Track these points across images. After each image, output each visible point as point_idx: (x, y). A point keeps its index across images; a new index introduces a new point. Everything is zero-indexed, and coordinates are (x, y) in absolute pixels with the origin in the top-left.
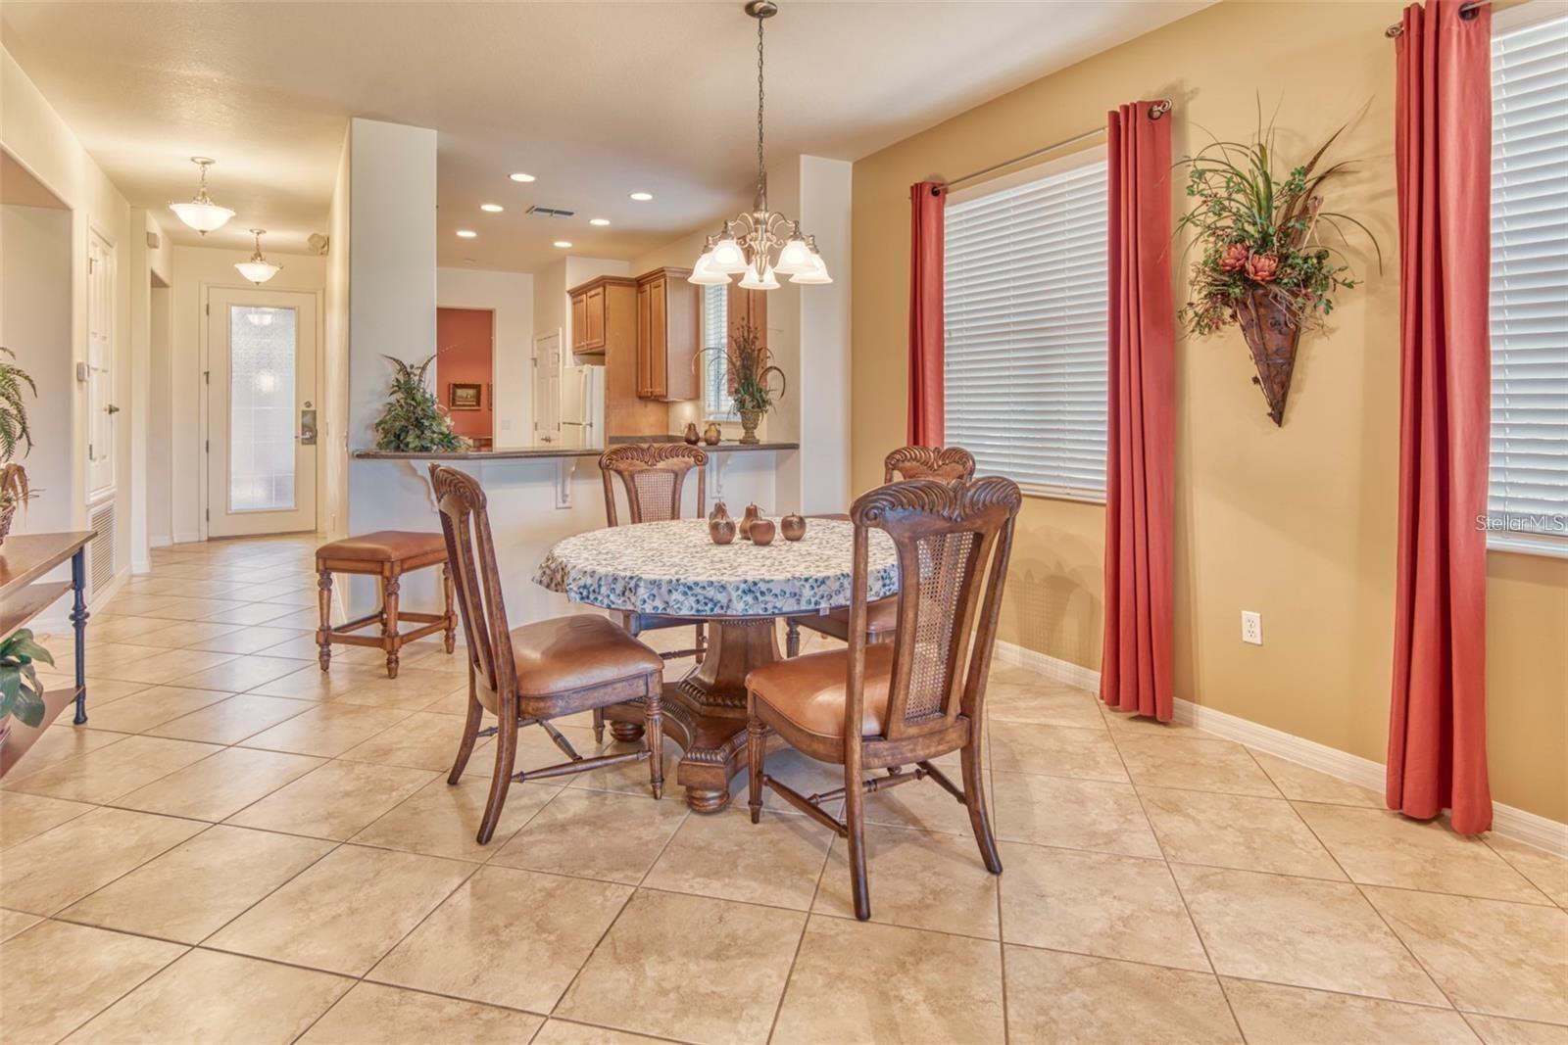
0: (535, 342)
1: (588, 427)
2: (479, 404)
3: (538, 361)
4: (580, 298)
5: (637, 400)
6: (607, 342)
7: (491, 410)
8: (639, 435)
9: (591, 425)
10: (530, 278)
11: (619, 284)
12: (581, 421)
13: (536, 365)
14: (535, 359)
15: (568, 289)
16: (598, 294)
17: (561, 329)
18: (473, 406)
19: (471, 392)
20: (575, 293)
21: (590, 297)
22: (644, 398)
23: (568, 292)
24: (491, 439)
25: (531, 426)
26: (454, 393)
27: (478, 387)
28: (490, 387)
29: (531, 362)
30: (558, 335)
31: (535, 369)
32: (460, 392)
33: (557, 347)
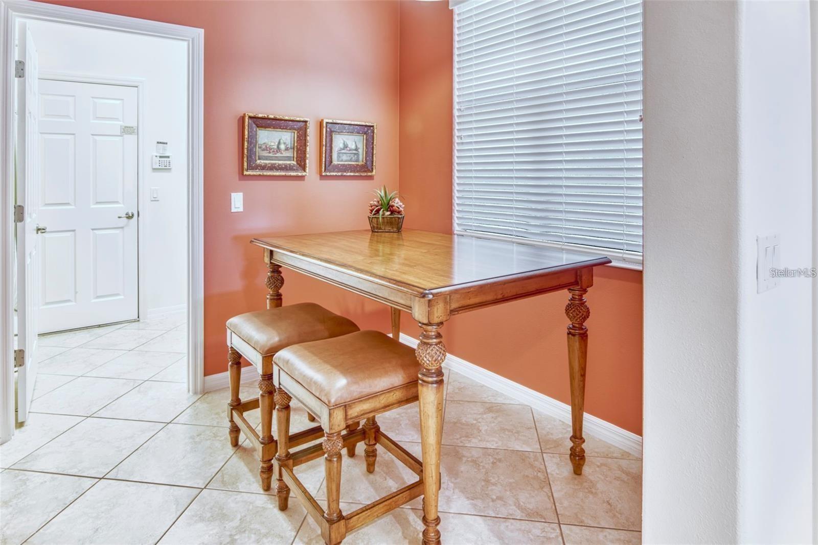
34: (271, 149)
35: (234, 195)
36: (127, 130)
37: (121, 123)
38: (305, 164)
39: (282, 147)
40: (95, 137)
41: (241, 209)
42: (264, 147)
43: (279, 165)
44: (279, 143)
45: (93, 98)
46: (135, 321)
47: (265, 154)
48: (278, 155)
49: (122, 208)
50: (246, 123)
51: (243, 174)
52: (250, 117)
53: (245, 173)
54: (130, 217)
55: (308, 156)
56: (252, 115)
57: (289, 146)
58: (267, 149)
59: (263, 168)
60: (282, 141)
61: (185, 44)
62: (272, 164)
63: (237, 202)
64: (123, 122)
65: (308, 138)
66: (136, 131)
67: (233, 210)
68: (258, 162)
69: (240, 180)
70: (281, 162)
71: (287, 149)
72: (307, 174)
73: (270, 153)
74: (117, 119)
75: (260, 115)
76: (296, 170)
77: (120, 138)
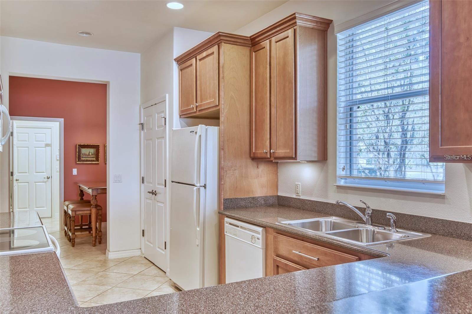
0: (142, 110)
1: (202, 189)
2: (97, 160)
3: (145, 126)
4: (188, 63)
5: (249, 161)
6: (222, 102)
7: (106, 164)
8: (251, 196)
9: (205, 186)
10: (137, 57)
11: (235, 43)
12: (195, 182)
13: (143, 129)
14: (142, 124)
15: (175, 57)
16: (213, 53)
17: (167, 95)
18: (93, 161)
19: (92, 151)
20: (182, 60)
21: (200, 60)
22: (256, 159)
23: (175, 60)
24: (106, 189)
25: (138, 180)
26: (80, 152)
27: (97, 147)
28: (105, 147)
29: (139, 127)
30: (165, 101)
31: (142, 132)
32: (84, 151)
33: (164, 112)
34: (86, 155)
35: (73, 169)
36: (47, 145)
37: (45, 143)
38: (99, 159)
39: (90, 154)
40: (36, 148)
41: (76, 174)
42: (84, 154)
43: (89, 160)
44: (89, 153)
45: (35, 133)
46: (50, 218)
47: (84, 156)
48: (89, 156)
49: (45, 175)
50: (77, 147)
51: (76, 162)
52: (79, 145)
53: (77, 162)
54: (48, 178)
55: (99, 157)
56: (79, 144)
57: (93, 153)
58: (85, 155)
59: (84, 161)
60: (90, 152)
61: (58, 123)
62: (87, 160)
63: (75, 172)
64: (46, 142)
65: (100, 151)
66: (50, 145)
67: (74, 174)
68: (82, 159)
69: (76, 165)
70: (90, 159)
71: (92, 155)
72: (99, 163)
73: (86, 156)
74: (43, 141)
75: (82, 144)
76: (96, 161)
77: (45, 148)
